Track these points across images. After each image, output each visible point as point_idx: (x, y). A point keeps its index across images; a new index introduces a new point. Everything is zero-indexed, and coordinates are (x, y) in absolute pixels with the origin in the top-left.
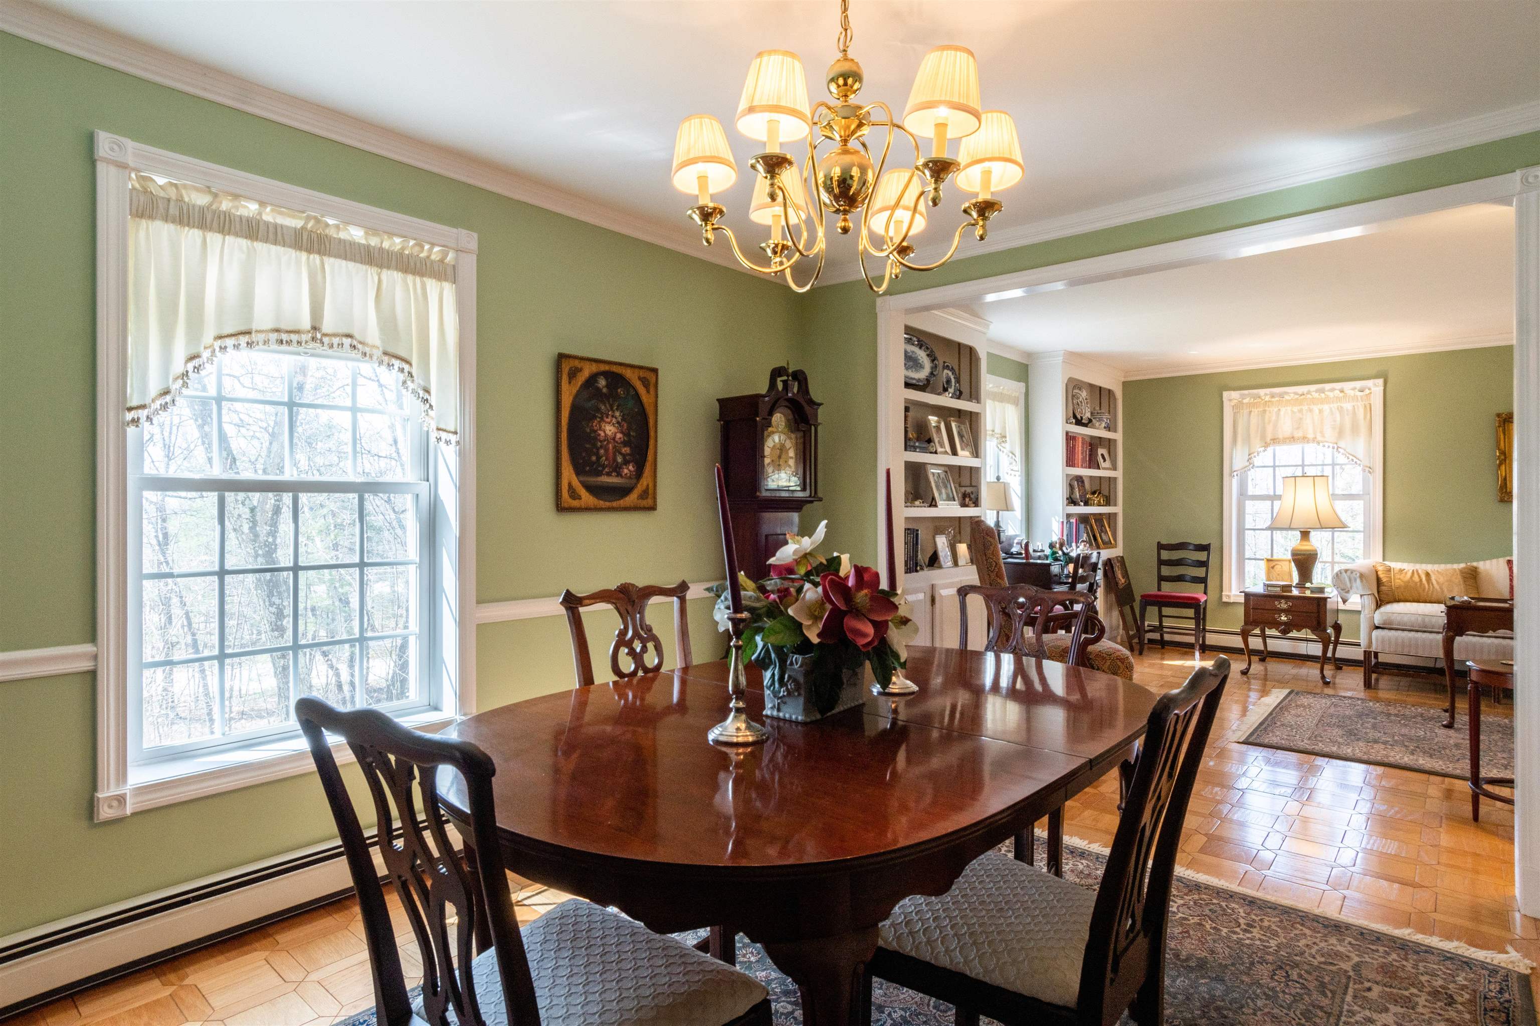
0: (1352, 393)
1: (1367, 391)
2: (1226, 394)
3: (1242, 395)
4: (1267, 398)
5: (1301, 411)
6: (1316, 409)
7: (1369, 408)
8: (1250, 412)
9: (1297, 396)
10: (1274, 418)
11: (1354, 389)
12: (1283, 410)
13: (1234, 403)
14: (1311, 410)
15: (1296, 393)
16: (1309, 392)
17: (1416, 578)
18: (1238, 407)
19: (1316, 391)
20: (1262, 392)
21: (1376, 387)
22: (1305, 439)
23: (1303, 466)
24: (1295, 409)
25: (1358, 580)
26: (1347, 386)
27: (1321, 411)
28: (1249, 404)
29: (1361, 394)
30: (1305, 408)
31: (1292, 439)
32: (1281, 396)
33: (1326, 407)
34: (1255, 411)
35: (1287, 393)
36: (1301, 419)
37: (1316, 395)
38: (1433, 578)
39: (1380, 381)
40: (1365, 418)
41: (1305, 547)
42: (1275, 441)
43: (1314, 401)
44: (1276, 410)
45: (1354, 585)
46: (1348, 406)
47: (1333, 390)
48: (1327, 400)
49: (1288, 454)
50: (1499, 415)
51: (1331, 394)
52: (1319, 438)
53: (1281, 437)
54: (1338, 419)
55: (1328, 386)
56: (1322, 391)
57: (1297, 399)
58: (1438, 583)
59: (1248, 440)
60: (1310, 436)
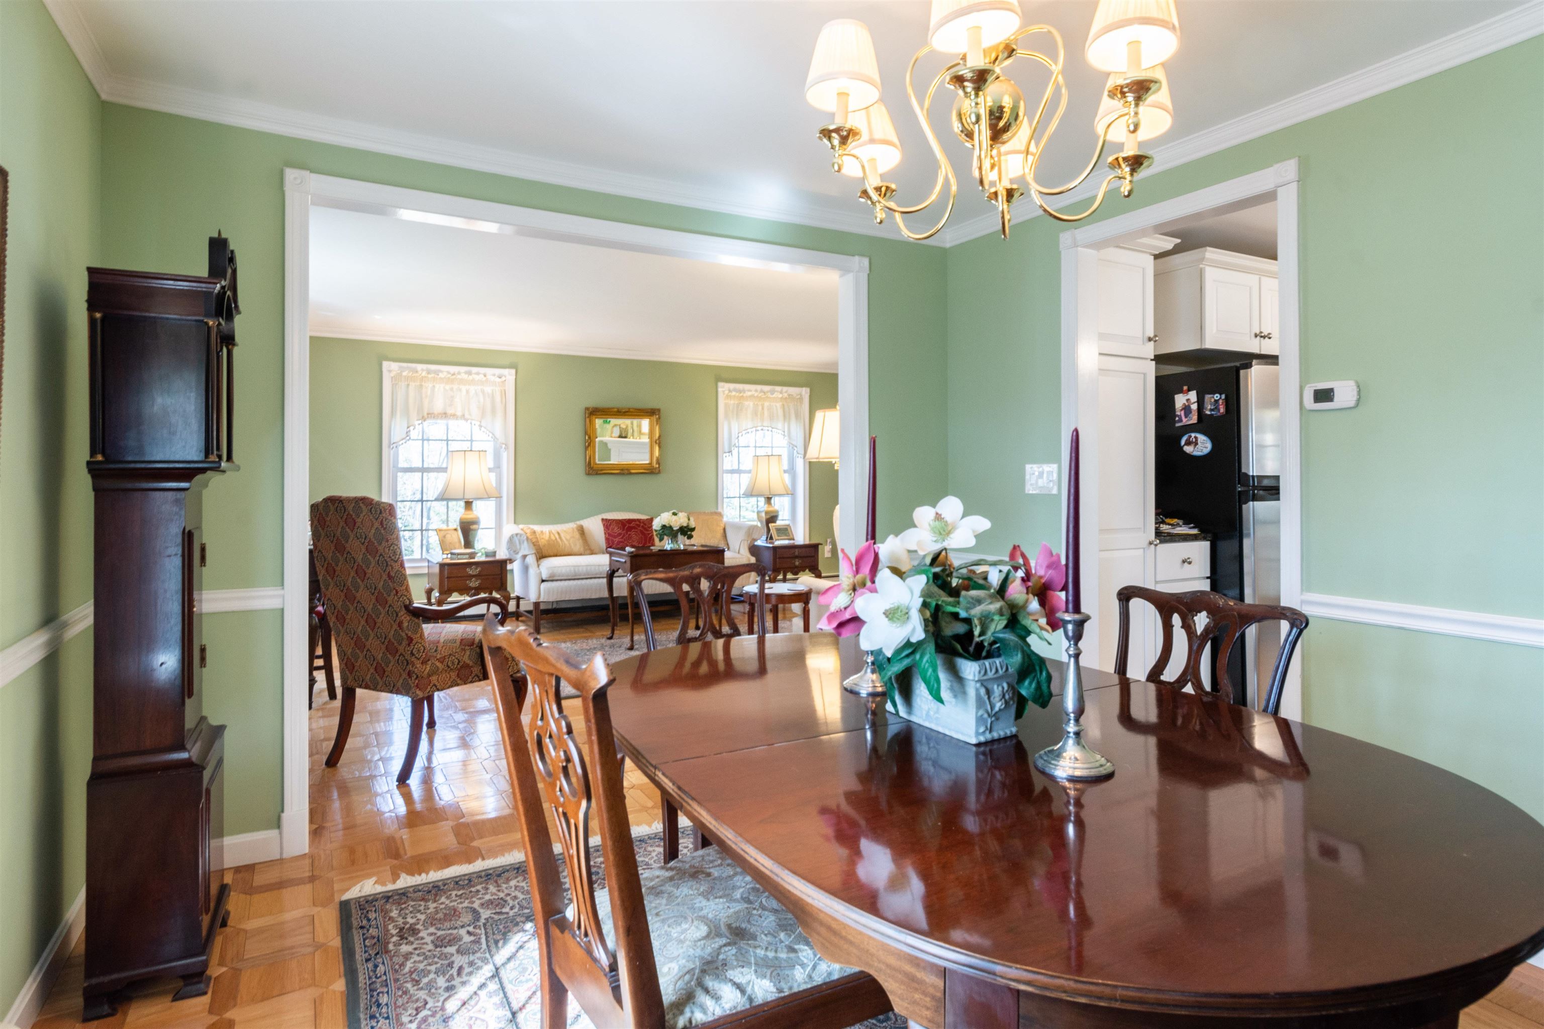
0: (492, 378)
1: (503, 379)
2: (385, 364)
3: (400, 367)
4: (424, 374)
5: (452, 389)
6: (464, 388)
7: (504, 393)
8: (408, 385)
9: (449, 375)
10: (429, 392)
11: (494, 375)
12: (437, 386)
13: (392, 374)
14: (460, 390)
15: (448, 373)
16: (459, 373)
17: (553, 538)
18: (396, 379)
19: (466, 373)
20: (420, 367)
21: (509, 375)
22: (454, 416)
23: (472, 441)
24: (448, 387)
25: (525, 543)
26: (489, 371)
27: (468, 392)
28: (407, 378)
29: (500, 380)
30: (455, 387)
31: (445, 415)
32: (437, 372)
33: (472, 389)
34: (413, 385)
35: (441, 371)
36: (452, 397)
37: (465, 376)
38: (562, 535)
39: (513, 371)
40: (502, 402)
41: (470, 516)
42: (431, 415)
43: (462, 382)
44: (431, 385)
45: (522, 547)
46: (488, 389)
47: (478, 374)
48: (473, 382)
49: (436, 429)
50: (587, 409)
51: (477, 377)
52: (467, 416)
53: (436, 412)
54: (482, 400)
55: (474, 370)
56: (470, 373)
57: (449, 378)
58: (566, 539)
59: (406, 412)
60: (459, 414)
